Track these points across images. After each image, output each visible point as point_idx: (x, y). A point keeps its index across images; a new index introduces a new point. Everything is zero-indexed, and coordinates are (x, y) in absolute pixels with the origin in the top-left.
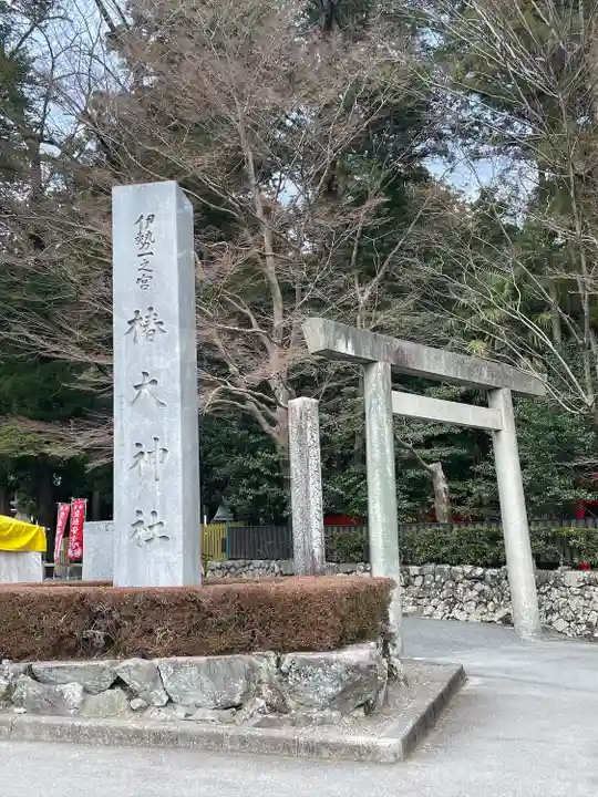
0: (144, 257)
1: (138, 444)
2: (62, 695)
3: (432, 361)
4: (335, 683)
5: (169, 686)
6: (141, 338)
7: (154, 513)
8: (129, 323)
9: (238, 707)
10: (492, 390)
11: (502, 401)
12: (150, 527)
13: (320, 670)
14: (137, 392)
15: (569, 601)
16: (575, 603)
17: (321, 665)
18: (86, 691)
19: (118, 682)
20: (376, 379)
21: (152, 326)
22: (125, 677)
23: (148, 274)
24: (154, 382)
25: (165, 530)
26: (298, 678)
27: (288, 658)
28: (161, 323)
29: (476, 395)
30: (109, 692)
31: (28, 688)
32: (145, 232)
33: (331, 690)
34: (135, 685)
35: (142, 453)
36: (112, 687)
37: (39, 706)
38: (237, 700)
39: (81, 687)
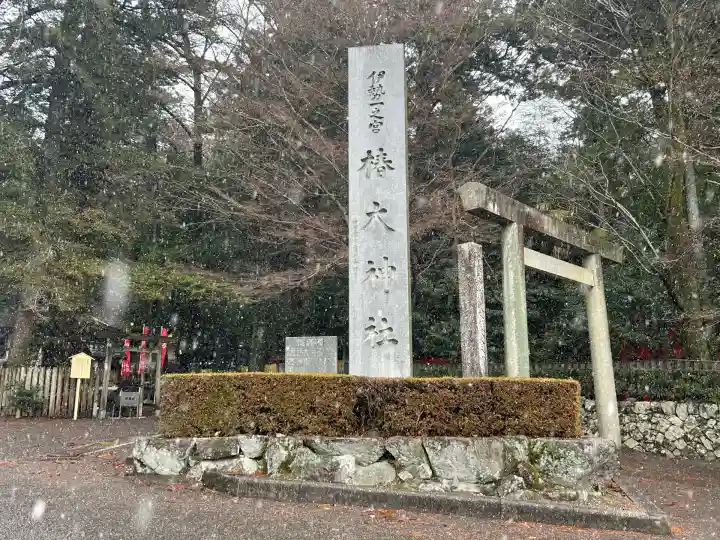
0: (375, 106)
1: (370, 262)
2: (339, 464)
3: (550, 227)
4: (585, 465)
5: (435, 462)
6: (374, 174)
7: (384, 320)
8: (363, 160)
9: (497, 483)
10: (587, 254)
11: (594, 263)
12: (381, 331)
13: (573, 453)
14: (368, 218)
15: (638, 425)
16: (643, 427)
17: (573, 449)
18: (358, 463)
19: (387, 456)
20: (512, 235)
21: (381, 164)
22: (393, 451)
23: (379, 120)
24: (384, 210)
25: (395, 335)
26: (550, 460)
27: (540, 442)
28: (390, 162)
29: (577, 258)
30: (378, 465)
31: (307, 457)
32: (376, 85)
33: (580, 471)
34: (403, 460)
35: (373, 270)
36: (380, 460)
37: (317, 474)
38: (497, 476)
39: (354, 458)
